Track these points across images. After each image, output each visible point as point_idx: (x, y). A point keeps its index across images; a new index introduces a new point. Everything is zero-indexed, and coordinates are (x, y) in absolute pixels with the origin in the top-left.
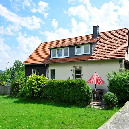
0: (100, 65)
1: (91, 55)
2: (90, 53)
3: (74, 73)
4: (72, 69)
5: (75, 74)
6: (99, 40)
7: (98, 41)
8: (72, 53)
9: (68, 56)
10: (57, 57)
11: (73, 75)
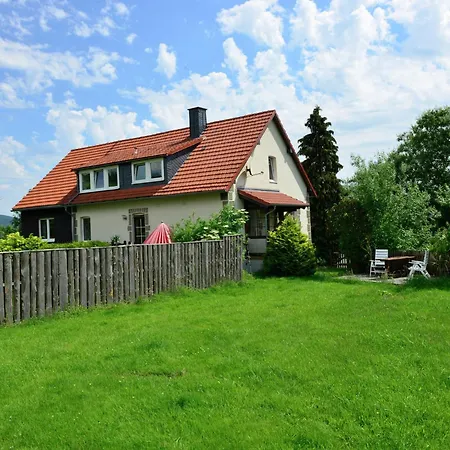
0: (184, 204)
1: (165, 182)
2: (162, 179)
3: (132, 226)
4: (127, 214)
5: (135, 226)
6: (199, 144)
7: (195, 146)
8: (126, 179)
9: (118, 187)
10: (93, 189)
11: (129, 229)
